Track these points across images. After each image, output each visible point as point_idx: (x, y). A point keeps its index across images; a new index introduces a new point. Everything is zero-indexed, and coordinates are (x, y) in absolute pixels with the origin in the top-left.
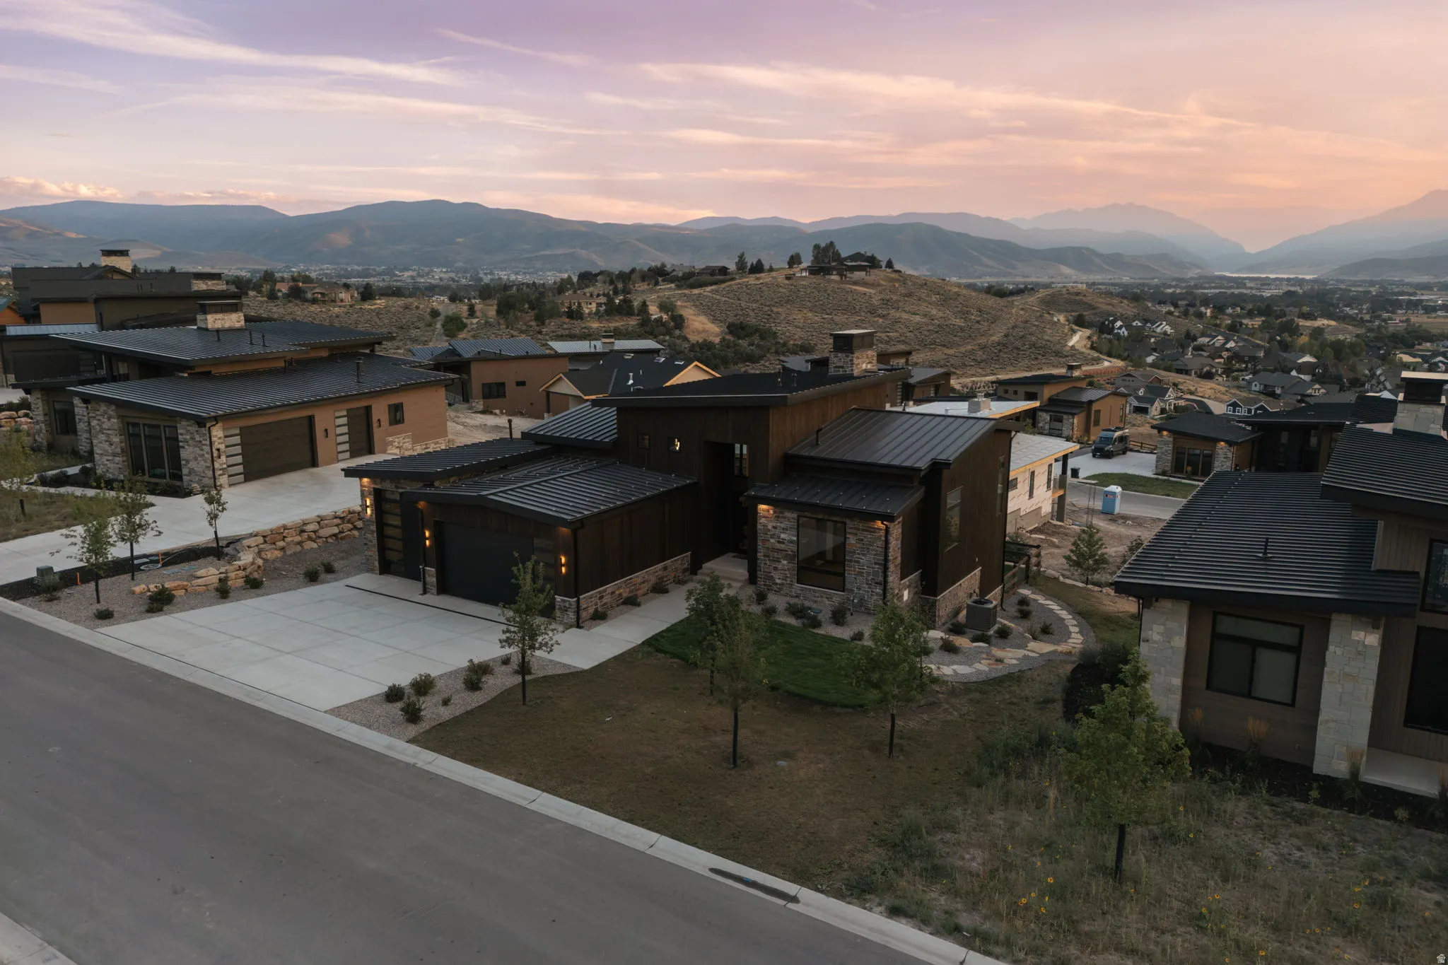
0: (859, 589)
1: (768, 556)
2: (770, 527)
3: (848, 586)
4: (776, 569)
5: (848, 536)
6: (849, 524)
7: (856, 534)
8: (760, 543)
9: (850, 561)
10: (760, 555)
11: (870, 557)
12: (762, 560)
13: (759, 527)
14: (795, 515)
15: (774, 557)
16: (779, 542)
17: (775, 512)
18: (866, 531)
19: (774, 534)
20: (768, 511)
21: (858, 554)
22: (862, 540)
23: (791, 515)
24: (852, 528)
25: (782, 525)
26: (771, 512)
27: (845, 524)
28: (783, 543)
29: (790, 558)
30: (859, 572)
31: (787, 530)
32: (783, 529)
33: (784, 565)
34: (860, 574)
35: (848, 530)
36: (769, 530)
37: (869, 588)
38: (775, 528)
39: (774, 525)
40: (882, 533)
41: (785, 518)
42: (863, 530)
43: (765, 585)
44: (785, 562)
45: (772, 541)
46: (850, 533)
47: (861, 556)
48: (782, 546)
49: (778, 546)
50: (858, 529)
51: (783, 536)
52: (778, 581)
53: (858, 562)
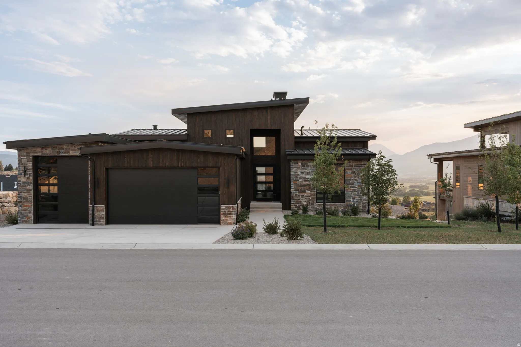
0: (353, 199)
1: (298, 190)
2: (299, 173)
3: (347, 198)
4: (303, 196)
5: (346, 171)
6: (347, 164)
7: (351, 169)
8: (292, 183)
9: (348, 184)
10: (292, 190)
11: (360, 181)
12: (294, 193)
13: (291, 173)
15: (301, 190)
16: (305, 181)
17: (302, 164)
18: (357, 166)
19: (301, 177)
20: (297, 164)
21: (353, 180)
22: (355, 172)
24: (348, 166)
25: (307, 171)
26: (300, 164)
28: (308, 181)
29: (312, 189)
30: (353, 190)
31: (310, 173)
32: (307, 173)
33: (308, 193)
34: (354, 190)
36: (298, 175)
37: (359, 197)
38: (302, 173)
39: (302, 171)
40: (366, 166)
41: (308, 166)
42: (355, 166)
43: (296, 207)
44: (309, 192)
45: (300, 180)
46: (347, 169)
47: (354, 181)
48: (307, 182)
49: (304, 183)
50: (352, 167)
51: (307, 177)
52: (305, 203)
53: (353, 184)
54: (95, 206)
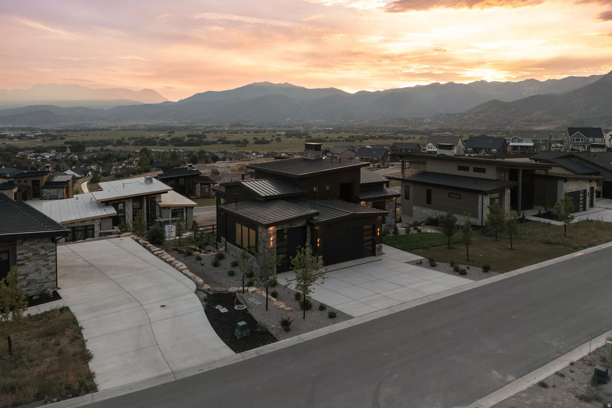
0: (389, 221)
3: (386, 221)
6: (386, 201)
11: (392, 210)
14: (372, 203)
17: (366, 203)
18: (391, 202)
20: (364, 203)
22: (389, 205)
23: (371, 203)
26: (365, 203)
27: (385, 201)
30: (389, 216)
35: (386, 203)
37: (392, 220)
40: (395, 201)
41: (369, 204)
47: (389, 210)
50: (389, 202)
53: (389, 213)
54: (319, 257)
